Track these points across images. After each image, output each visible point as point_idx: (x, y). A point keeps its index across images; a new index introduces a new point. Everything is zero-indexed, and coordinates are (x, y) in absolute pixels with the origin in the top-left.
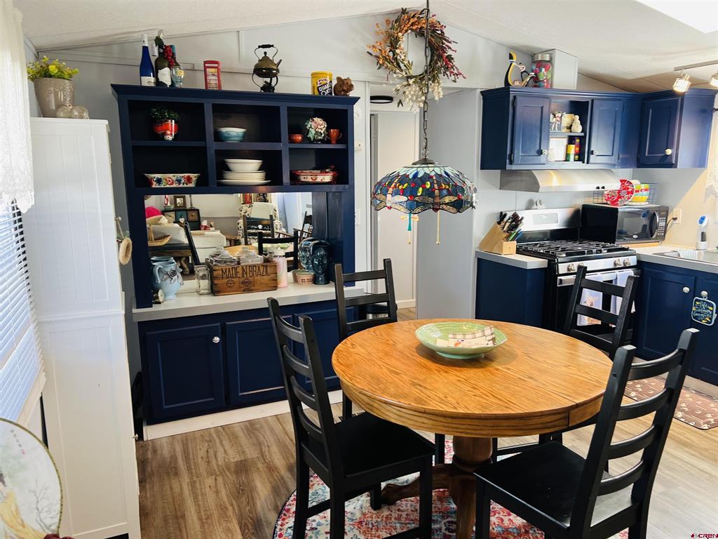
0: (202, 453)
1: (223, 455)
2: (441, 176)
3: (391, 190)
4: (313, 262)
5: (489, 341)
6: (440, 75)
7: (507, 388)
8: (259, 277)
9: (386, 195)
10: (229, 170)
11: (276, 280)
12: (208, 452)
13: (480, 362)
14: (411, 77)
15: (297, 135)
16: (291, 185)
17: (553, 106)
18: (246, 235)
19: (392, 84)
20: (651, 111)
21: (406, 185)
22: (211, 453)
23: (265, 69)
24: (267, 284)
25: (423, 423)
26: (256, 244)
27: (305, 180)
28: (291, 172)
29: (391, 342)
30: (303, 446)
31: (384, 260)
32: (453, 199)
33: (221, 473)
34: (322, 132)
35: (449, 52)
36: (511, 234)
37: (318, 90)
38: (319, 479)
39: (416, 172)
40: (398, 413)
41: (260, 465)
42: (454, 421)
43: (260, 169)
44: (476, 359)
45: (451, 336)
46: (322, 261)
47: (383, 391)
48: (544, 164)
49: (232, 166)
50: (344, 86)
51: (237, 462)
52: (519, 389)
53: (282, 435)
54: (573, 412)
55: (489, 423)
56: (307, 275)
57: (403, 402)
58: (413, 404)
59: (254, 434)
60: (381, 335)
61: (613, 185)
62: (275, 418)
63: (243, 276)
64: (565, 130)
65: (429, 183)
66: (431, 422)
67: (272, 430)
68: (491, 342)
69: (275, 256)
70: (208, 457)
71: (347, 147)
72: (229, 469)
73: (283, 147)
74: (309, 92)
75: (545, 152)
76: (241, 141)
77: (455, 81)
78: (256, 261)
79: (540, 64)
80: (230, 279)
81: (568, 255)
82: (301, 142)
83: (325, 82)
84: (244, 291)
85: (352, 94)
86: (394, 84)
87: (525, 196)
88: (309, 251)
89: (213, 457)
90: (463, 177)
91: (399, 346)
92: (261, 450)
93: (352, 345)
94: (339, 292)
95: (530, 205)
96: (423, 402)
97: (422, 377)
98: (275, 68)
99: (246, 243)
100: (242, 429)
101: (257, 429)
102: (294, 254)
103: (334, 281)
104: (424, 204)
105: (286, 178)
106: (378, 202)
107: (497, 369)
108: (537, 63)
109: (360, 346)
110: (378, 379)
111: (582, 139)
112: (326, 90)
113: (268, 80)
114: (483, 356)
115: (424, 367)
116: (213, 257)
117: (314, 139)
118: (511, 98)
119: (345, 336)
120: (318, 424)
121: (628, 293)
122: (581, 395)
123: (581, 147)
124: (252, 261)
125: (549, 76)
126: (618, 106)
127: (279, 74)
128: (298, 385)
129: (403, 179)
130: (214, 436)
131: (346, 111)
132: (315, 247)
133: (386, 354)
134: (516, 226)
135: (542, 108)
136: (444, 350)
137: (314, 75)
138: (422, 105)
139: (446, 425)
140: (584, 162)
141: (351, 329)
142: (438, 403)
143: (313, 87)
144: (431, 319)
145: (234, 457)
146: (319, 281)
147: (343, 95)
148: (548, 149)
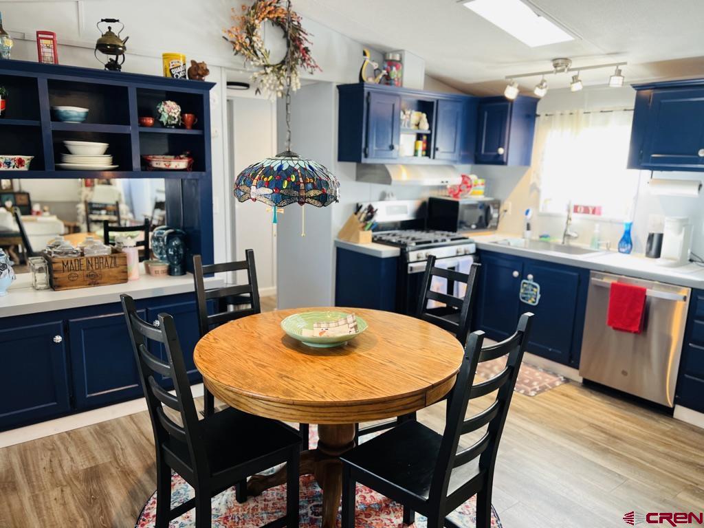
0: (44, 463)
1: (70, 463)
2: (305, 169)
3: (255, 182)
4: (167, 252)
5: (351, 328)
6: (297, 66)
7: (369, 373)
8: (107, 269)
9: (250, 187)
10: (69, 153)
11: (126, 272)
12: (51, 461)
13: (344, 349)
14: (268, 66)
15: (148, 118)
16: (142, 170)
17: (403, 104)
18: (89, 222)
19: (249, 71)
20: (486, 114)
21: (271, 177)
22: (56, 462)
23: (109, 45)
24: (115, 277)
25: (292, 414)
26: (101, 232)
27: (158, 166)
28: (141, 156)
29: (256, 335)
30: (163, 446)
31: (246, 251)
32: (318, 193)
33: (68, 483)
34: (176, 116)
35: (305, 44)
36: (366, 224)
37: (171, 72)
38: (180, 478)
39: (280, 164)
40: (266, 407)
41: (113, 470)
42: (322, 410)
43: (106, 153)
44: (340, 347)
45: (315, 325)
46: (178, 252)
47: (251, 386)
48: (395, 159)
49: (72, 149)
50: (198, 70)
51: (87, 469)
52: (381, 374)
53: (137, 435)
54: (429, 392)
55: (355, 409)
56: (162, 267)
57: (272, 396)
58: (281, 397)
59: (105, 437)
60: (245, 327)
61: (454, 180)
62: (129, 419)
63: (88, 269)
64: (413, 127)
65: (294, 176)
66: (299, 413)
67: (126, 431)
68: (354, 329)
69: (124, 247)
70: (51, 467)
71: (203, 132)
72: (77, 478)
73: (132, 130)
74: (161, 74)
75: (396, 147)
76: (83, 122)
77: (312, 73)
78: (102, 252)
79: (391, 63)
80: (72, 272)
81: (417, 244)
82: (152, 126)
83: (178, 64)
84: (89, 284)
85: (207, 79)
86: (252, 72)
87: (379, 188)
88: (163, 241)
89: (58, 467)
90: (327, 171)
91: (265, 338)
92: (114, 453)
93: (215, 339)
94: (199, 284)
95: (383, 197)
96: (291, 394)
97: (289, 368)
98: (121, 45)
99: (89, 231)
100: (91, 433)
101: (108, 432)
102: (145, 243)
103: (192, 272)
104: (290, 197)
105: (136, 164)
106: (242, 193)
107: (360, 356)
108: (388, 62)
109: (224, 340)
110: (244, 374)
111: (429, 136)
112: (179, 73)
113: (114, 57)
114: (346, 343)
115: (290, 358)
116: (51, 248)
117: (167, 123)
118: (366, 94)
119: (207, 331)
120: (181, 425)
121: (472, 280)
122: (435, 376)
123: (428, 144)
124: (98, 252)
125: (400, 75)
126: (459, 108)
127: (126, 52)
128: (157, 385)
129: (268, 171)
130: (58, 443)
131: (201, 97)
132: (170, 237)
133: (252, 347)
134: (371, 217)
135: (393, 105)
136: (310, 340)
137: (166, 57)
138: (280, 95)
139: (314, 414)
140: (430, 157)
141: (211, 322)
142: (305, 394)
143: (165, 69)
144: (295, 308)
145: (82, 464)
146: (174, 272)
147: (198, 79)
148: (398, 144)
